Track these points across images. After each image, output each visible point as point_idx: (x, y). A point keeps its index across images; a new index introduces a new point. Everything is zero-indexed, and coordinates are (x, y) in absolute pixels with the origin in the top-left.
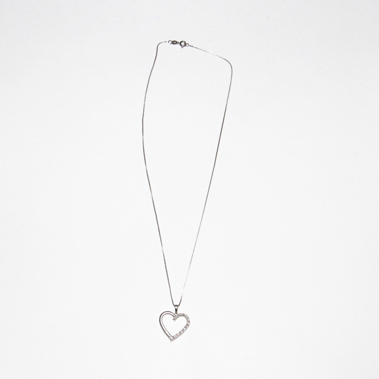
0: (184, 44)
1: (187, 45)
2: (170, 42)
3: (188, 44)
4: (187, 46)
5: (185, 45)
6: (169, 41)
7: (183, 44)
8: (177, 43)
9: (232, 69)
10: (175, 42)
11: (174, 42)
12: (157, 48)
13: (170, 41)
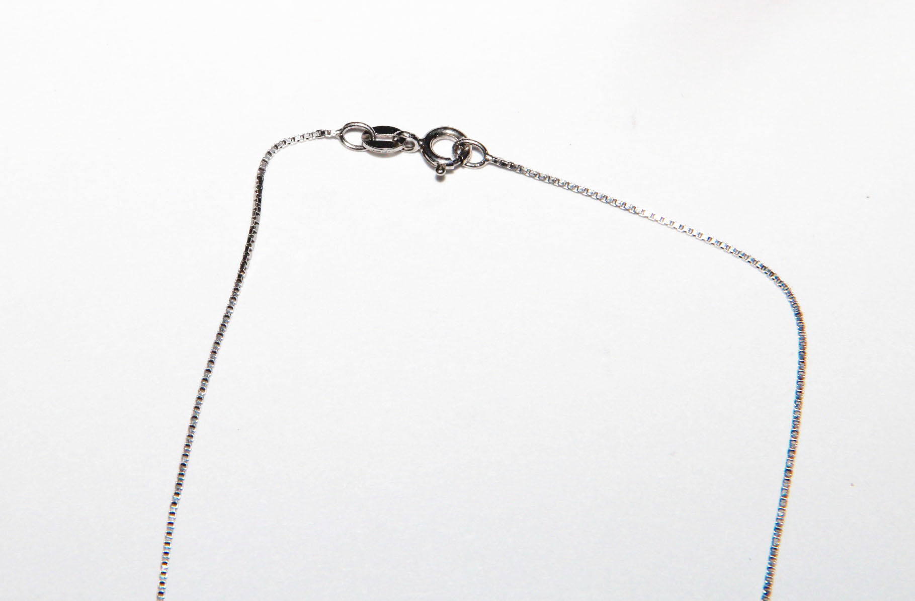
0: (455, 148)
1: (475, 157)
2: (355, 138)
3: (484, 151)
4: (474, 166)
5: (462, 151)
6: (342, 130)
7: (443, 148)
8: (402, 141)
9: (802, 329)
10: (388, 138)
11: (380, 138)
12: (260, 179)
13: (350, 127)
